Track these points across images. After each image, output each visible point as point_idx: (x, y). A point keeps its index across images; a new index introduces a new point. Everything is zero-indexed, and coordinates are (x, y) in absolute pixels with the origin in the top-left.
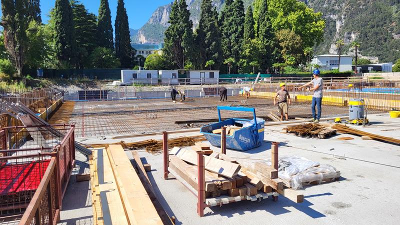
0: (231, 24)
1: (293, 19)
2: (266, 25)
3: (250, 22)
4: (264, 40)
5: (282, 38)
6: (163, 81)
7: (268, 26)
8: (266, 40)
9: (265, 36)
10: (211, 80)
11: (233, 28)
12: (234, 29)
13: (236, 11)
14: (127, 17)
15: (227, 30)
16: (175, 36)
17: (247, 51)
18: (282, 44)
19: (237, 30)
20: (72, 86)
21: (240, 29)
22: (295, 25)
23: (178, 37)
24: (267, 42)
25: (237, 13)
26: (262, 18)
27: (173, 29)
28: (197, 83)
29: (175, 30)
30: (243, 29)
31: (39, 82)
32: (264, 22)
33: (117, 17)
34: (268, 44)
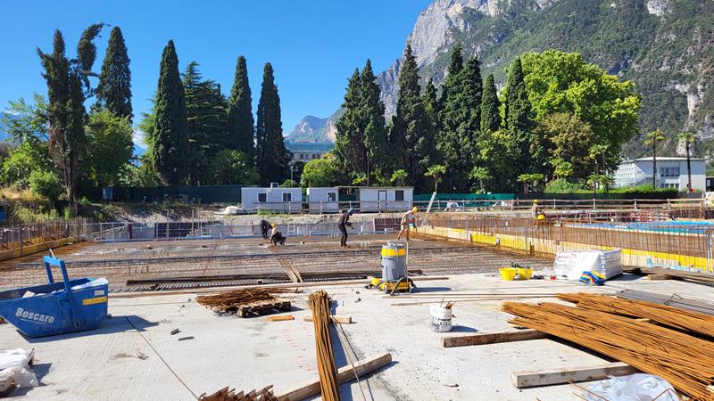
0: (457, 106)
1: (576, 95)
2: (519, 107)
3: (492, 102)
4: (516, 132)
5: (554, 128)
6: (312, 207)
7: (523, 108)
8: (520, 133)
9: (519, 126)
10: (399, 205)
11: (462, 113)
12: (464, 114)
13: (467, 83)
14: (278, 100)
15: (451, 116)
16: (352, 128)
17: (484, 152)
18: (555, 140)
19: (468, 115)
20: (155, 215)
21: (474, 114)
22: (579, 105)
23: (358, 130)
24: (523, 136)
25: (468, 86)
26: (513, 95)
27: (350, 117)
28: (371, 210)
29: (353, 119)
30: (479, 113)
31: (98, 209)
32: (516, 101)
33: (261, 100)
34: (524, 139)
